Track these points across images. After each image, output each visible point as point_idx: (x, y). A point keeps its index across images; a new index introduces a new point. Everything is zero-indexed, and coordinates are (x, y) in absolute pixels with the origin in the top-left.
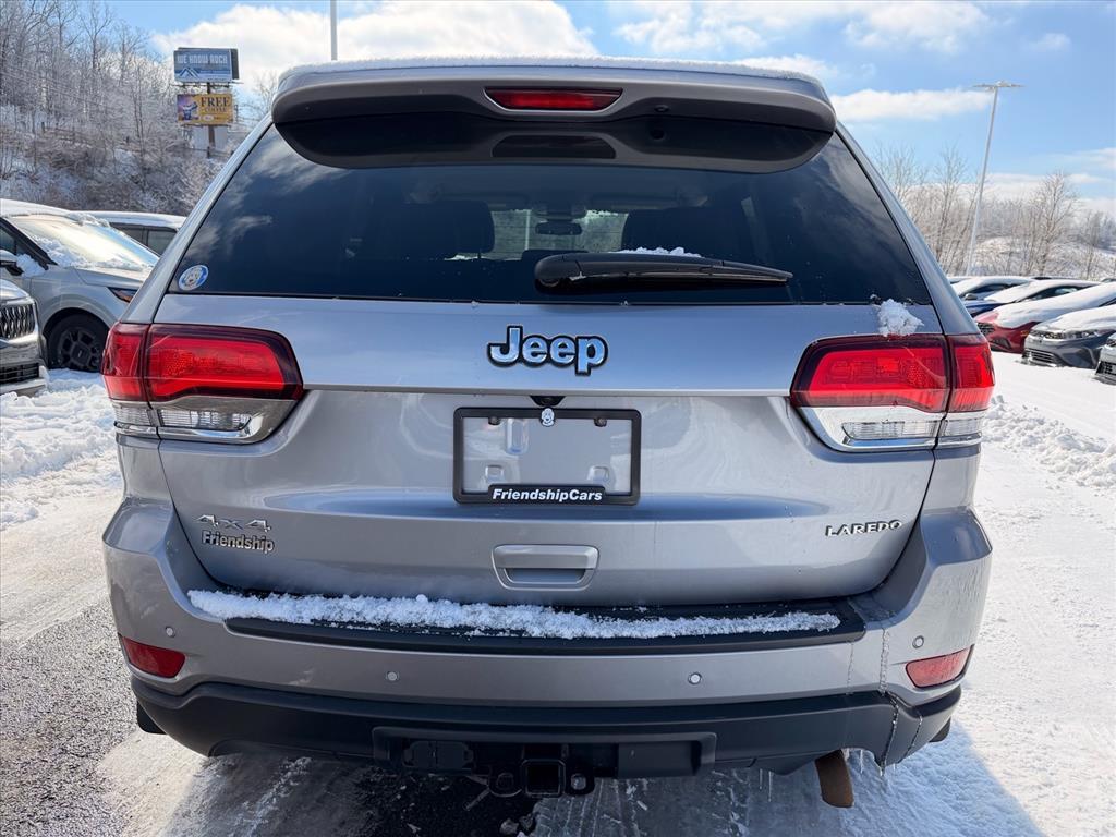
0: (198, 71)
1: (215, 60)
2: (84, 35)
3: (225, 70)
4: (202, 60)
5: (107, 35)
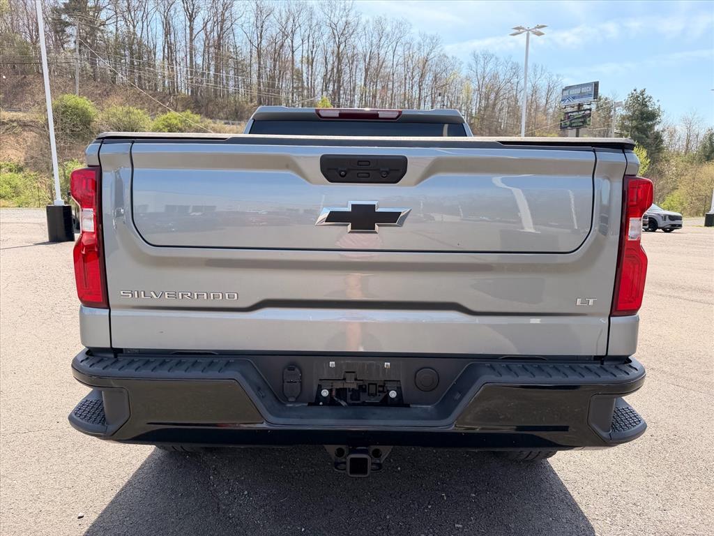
0: (574, 98)
1: (584, 90)
3: (590, 95)
4: (577, 91)
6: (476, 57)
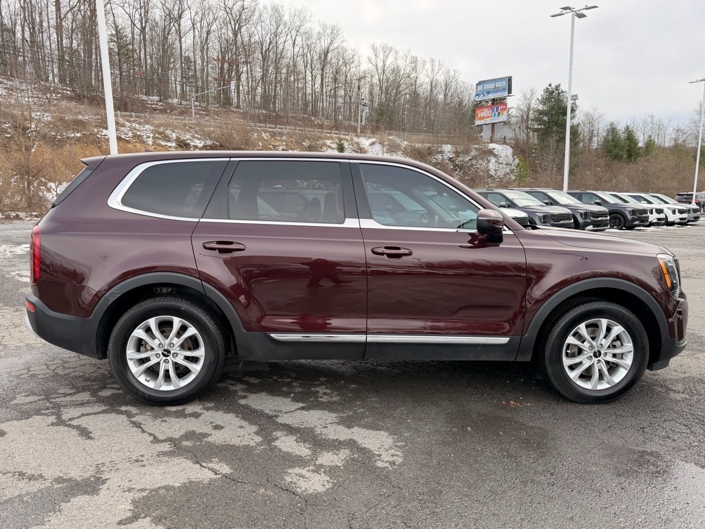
0: (488, 93)
1: (499, 85)
2: (428, 80)
3: (504, 89)
4: (491, 86)
5: (439, 77)
6: (375, 50)
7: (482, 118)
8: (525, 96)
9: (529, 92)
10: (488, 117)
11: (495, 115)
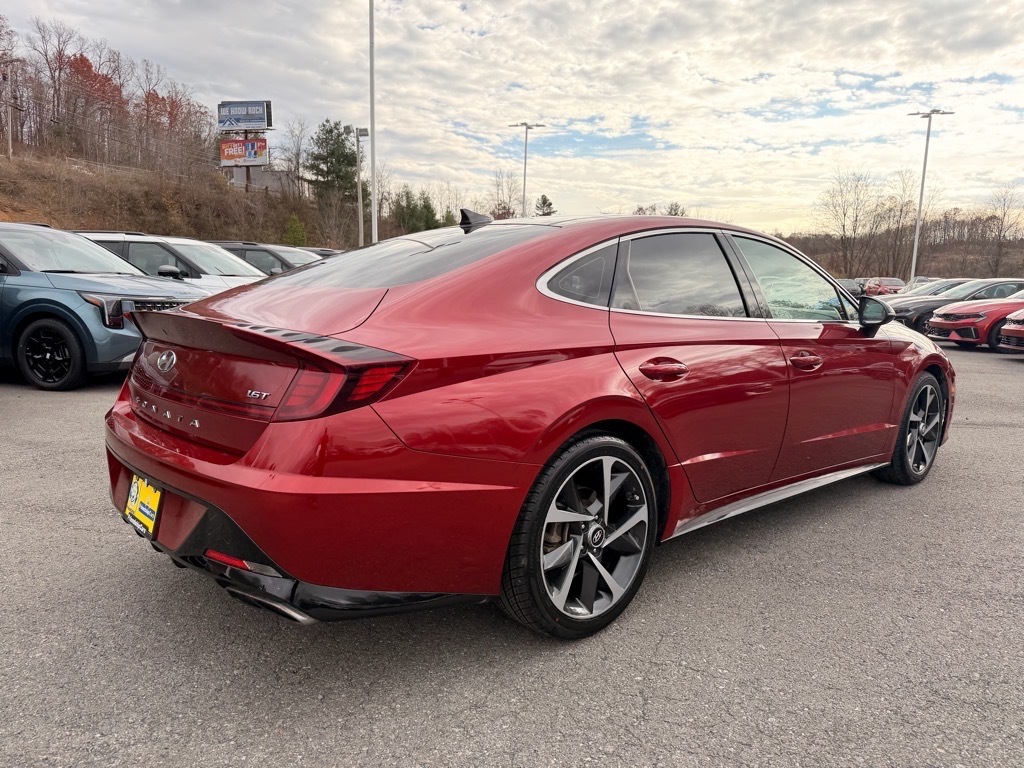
0: (238, 120)
1: (252, 110)
2: (140, 92)
3: (262, 119)
4: (242, 111)
5: (159, 91)
6: (41, 29)
7: (231, 157)
8: (292, 132)
9: (296, 126)
10: (240, 157)
11: (250, 154)
